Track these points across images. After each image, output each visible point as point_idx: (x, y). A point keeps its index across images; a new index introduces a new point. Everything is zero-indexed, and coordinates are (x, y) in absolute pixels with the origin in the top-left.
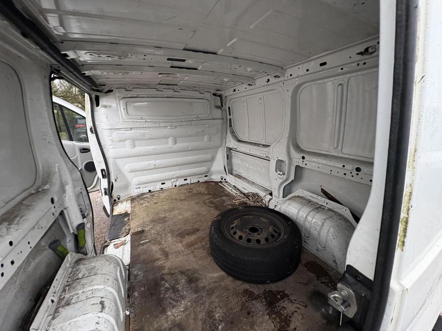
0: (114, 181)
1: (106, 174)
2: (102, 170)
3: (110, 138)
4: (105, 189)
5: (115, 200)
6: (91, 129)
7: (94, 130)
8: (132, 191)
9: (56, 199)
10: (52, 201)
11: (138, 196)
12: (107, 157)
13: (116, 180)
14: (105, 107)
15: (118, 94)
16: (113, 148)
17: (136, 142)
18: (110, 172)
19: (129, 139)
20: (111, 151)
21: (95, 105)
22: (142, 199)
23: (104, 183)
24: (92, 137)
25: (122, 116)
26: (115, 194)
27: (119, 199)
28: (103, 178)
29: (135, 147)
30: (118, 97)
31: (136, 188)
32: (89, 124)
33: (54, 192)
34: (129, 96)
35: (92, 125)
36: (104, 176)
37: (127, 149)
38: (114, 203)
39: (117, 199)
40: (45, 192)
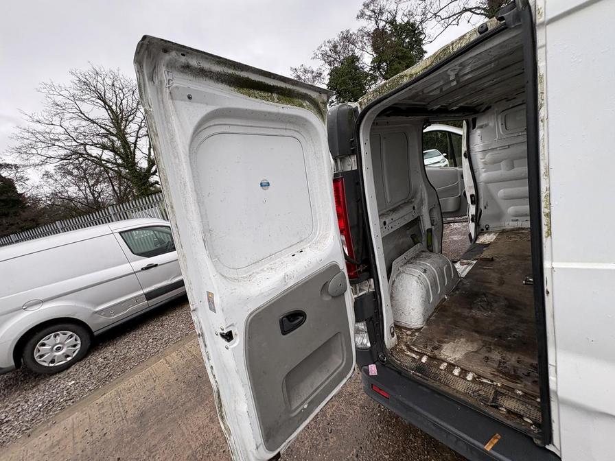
0: (482, 208)
1: (475, 200)
2: (472, 196)
3: (483, 160)
4: (472, 216)
5: (482, 230)
6: (465, 154)
7: (468, 155)
8: (507, 223)
9: (416, 208)
10: (414, 208)
11: (512, 230)
12: (477, 181)
13: (485, 208)
14: (481, 127)
15: (496, 109)
16: (485, 172)
17: (515, 162)
18: (480, 197)
19: (505, 159)
20: (484, 175)
21: (471, 128)
22: (516, 234)
23: (472, 210)
24: (465, 162)
25: (499, 132)
26: (483, 223)
27: (487, 229)
28: (472, 203)
29: (513, 167)
30: (496, 111)
31: (512, 221)
32: (464, 149)
33: (416, 202)
34: (511, 106)
35: (466, 149)
36: (473, 203)
37: (502, 171)
38: (480, 232)
39: (485, 229)
40: (411, 202)
